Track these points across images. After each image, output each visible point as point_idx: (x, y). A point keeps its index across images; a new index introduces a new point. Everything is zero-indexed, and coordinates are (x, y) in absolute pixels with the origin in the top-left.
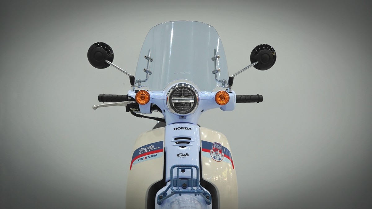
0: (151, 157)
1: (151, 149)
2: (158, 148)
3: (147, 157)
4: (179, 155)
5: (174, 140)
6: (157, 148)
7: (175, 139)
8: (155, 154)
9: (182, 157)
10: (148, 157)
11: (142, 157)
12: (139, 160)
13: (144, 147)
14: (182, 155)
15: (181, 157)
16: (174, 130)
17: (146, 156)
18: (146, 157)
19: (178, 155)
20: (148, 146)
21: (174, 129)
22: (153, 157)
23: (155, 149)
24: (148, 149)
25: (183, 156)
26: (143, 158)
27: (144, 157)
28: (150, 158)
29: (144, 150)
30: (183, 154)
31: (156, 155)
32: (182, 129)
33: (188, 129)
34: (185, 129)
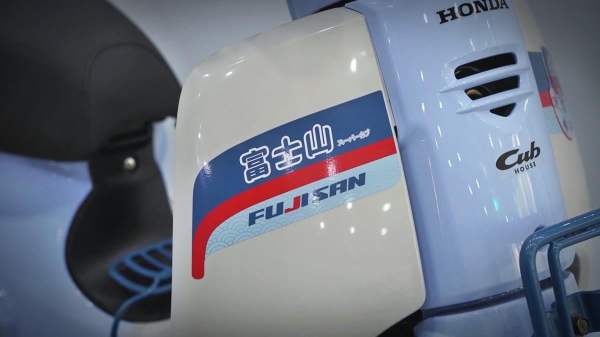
0: (333, 193)
1: (320, 148)
2: (364, 135)
3: (306, 196)
4: (509, 161)
5: (454, 82)
6: (353, 137)
7: (462, 72)
8: (355, 172)
9: (522, 169)
10: (312, 198)
11: (273, 202)
12: (252, 219)
13: (271, 138)
14: (520, 156)
15: (516, 171)
16: (444, 20)
17: (299, 192)
18: (297, 200)
19: (501, 164)
20: (297, 128)
21: (441, 13)
22: (343, 189)
23: (341, 142)
24: (301, 150)
25: (524, 164)
26: (280, 206)
27: (287, 198)
28: (329, 199)
29: (273, 161)
30: (522, 151)
31: (363, 176)
32: (480, 11)
33: (500, 6)
34: (491, 9)
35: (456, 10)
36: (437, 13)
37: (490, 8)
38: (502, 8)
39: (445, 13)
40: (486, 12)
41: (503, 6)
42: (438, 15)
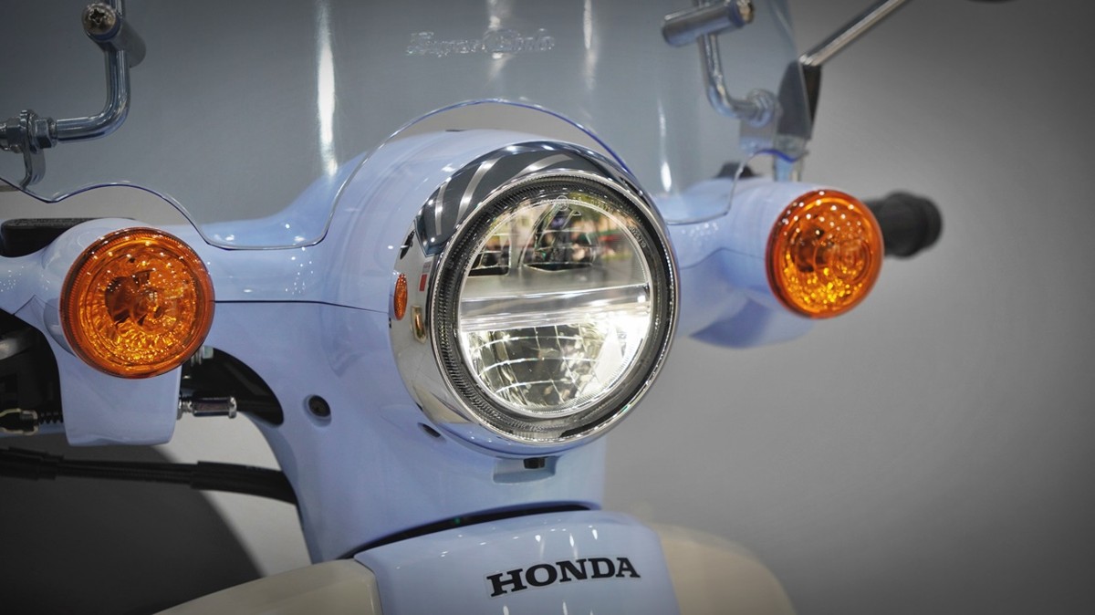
16: (498, 591)
32: (570, 580)
33: (617, 572)
34: (593, 577)
35: (523, 575)
36: (488, 578)
37: (593, 574)
38: (620, 575)
39: (502, 579)
40: (581, 581)
41: (623, 573)
42: (490, 581)
